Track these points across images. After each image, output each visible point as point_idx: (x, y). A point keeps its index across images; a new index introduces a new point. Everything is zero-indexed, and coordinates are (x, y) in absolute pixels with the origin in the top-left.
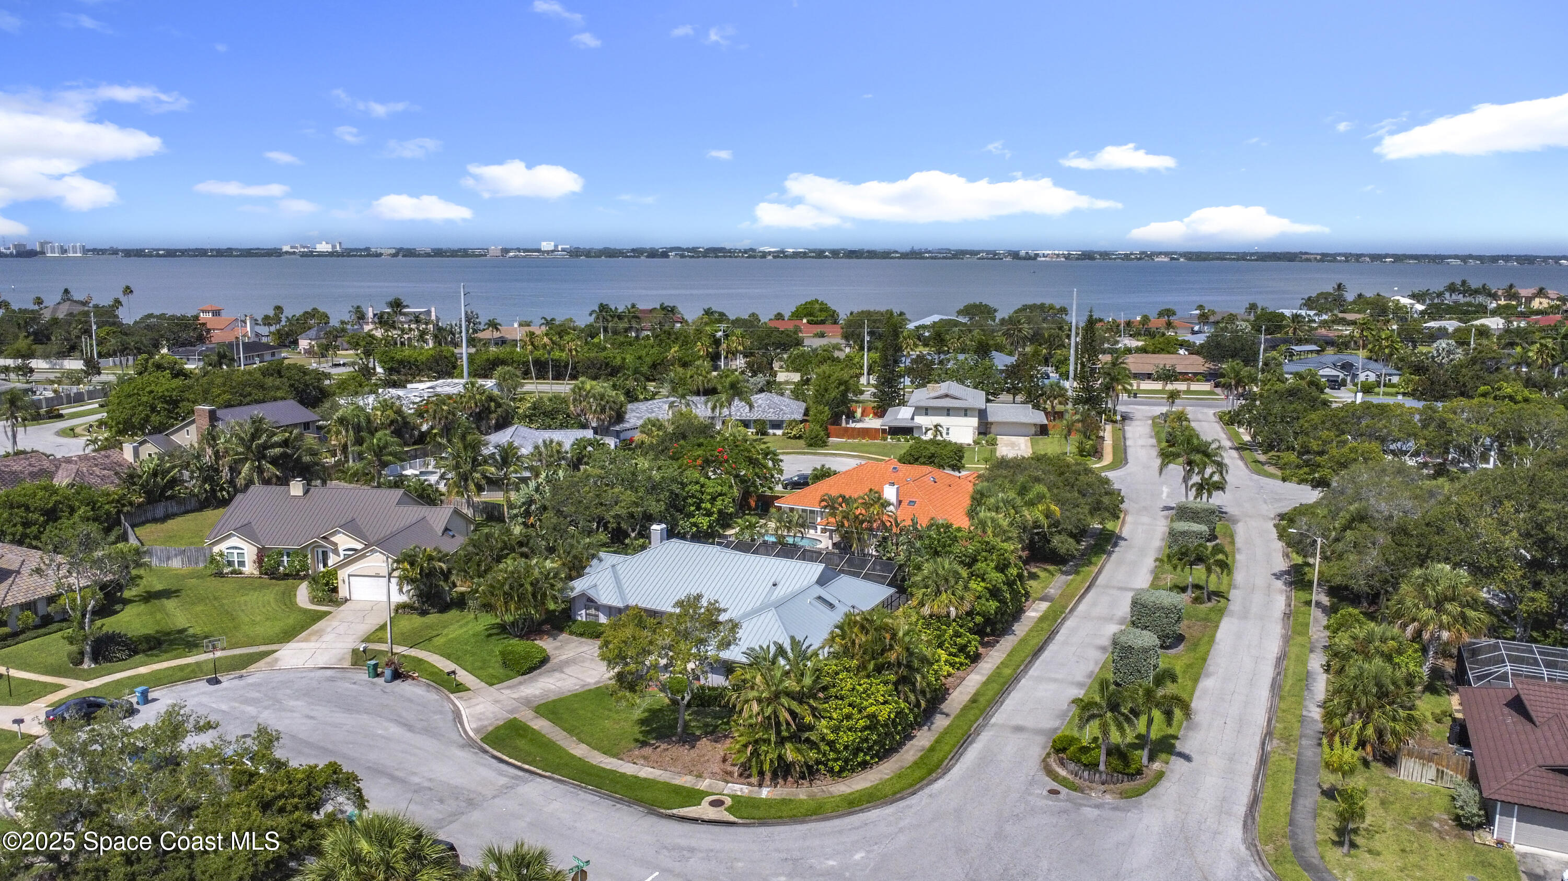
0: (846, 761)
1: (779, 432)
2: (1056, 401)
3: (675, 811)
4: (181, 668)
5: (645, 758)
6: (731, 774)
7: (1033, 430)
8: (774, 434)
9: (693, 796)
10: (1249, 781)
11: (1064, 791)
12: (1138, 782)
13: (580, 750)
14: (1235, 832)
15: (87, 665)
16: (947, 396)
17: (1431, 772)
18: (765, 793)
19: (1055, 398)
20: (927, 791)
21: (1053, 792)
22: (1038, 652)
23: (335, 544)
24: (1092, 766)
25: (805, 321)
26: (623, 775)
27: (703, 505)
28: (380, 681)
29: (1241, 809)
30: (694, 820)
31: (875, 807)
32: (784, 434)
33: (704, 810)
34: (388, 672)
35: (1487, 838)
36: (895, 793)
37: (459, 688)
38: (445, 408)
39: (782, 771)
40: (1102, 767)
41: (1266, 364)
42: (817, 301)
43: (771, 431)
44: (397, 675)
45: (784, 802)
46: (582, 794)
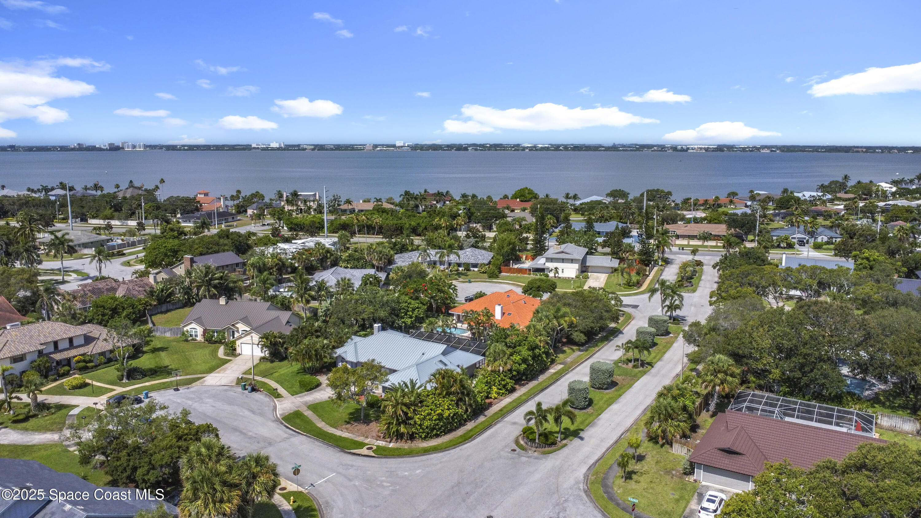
0: (428, 433)
1: (476, 269)
2: (628, 254)
3: (351, 451)
4: (164, 383)
5: (347, 429)
6: (380, 437)
8: (474, 271)
9: (361, 445)
10: (604, 450)
11: (518, 450)
12: (553, 448)
13: (321, 424)
14: (583, 470)
15: (125, 381)
16: (563, 252)
17: (685, 451)
18: (391, 445)
19: (628, 252)
20: (460, 448)
21: (514, 450)
22: (543, 390)
23: (238, 328)
24: (533, 440)
25: (518, 200)
26: (335, 435)
27: (408, 313)
28: (246, 392)
29: (591, 461)
30: (359, 455)
31: (435, 453)
32: (478, 271)
33: (364, 451)
34: (249, 388)
35: (692, 478)
36: (445, 448)
37: (279, 396)
38: (304, 257)
39: (399, 436)
40: (537, 441)
41: (760, 232)
42: (527, 188)
43: (472, 269)
44: (254, 390)
45: (397, 449)
46: (316, 443)
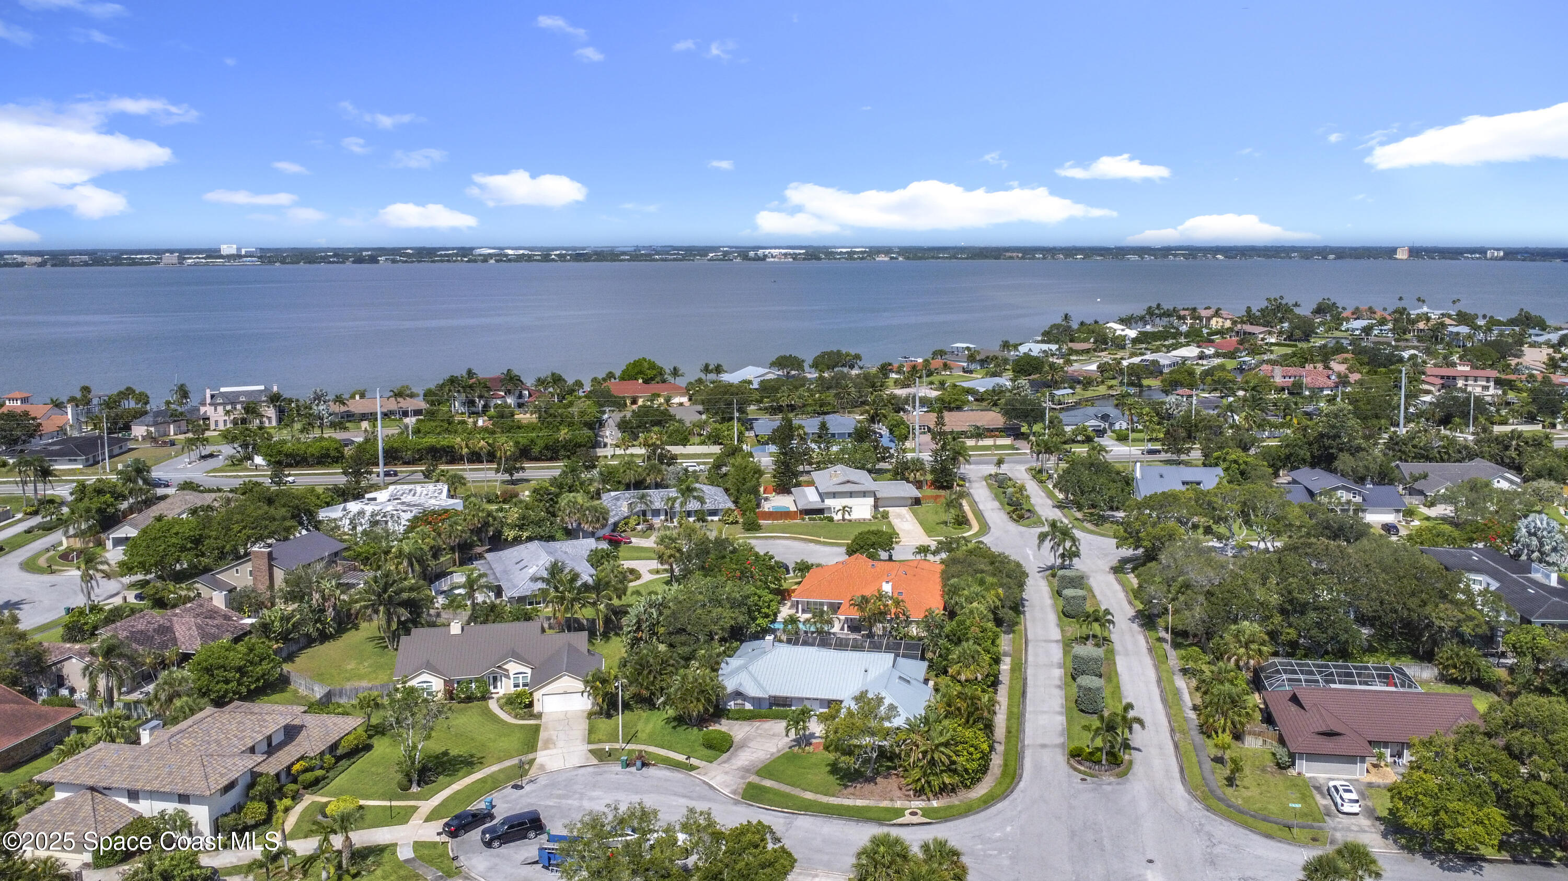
0: (973, 779)
1: (716, 518)
2: (918, 474)
3: (895, 822)
4: (483, 781)
5: (852, 795)
6: (909, 796)
7: (910, 502)
8: (712, 521)
9: (899, 812)
10: (1174, 759)
11: (1088, 778)
12: (1122, 767)
13: (809, 796)
14: (1179, 788)
15: (415, 789)
16: (848, 482)
17: (1260, 742)
18: (935, 804)
19: (917, 471)
20: (1018, 788)
21: (1083, 780)
22: (1024, 694)
23: (507, 670)
24: (1099, 762)
25: (640, 381)
26: (849, 806)
27: (763, 610)
28: (633, 769)
29: (1177, 775)
30: (908, 825)
31: (998, 802)
32: (720, 520)
33: (907, 818)
34: (639, 763)
35: (1292, 772)
36: (1003, 793)
37: (692, 768)
38: (459, 528)
39: (944, 790)
40: (1104, 762)
41: (1050, 422)
42: (645, 359)
43: (709, 518)
44: (644, 765)
45: (950, 807)
